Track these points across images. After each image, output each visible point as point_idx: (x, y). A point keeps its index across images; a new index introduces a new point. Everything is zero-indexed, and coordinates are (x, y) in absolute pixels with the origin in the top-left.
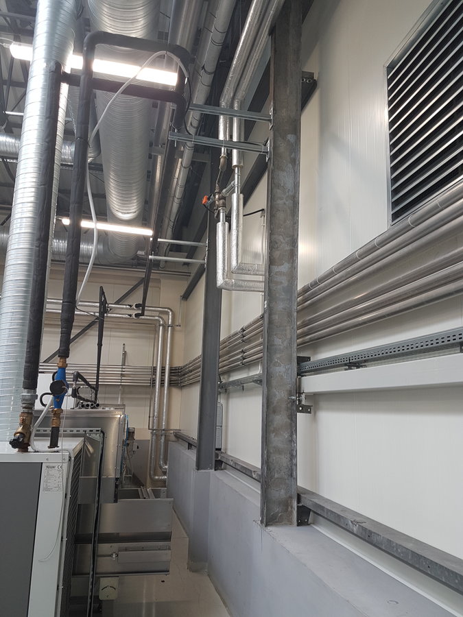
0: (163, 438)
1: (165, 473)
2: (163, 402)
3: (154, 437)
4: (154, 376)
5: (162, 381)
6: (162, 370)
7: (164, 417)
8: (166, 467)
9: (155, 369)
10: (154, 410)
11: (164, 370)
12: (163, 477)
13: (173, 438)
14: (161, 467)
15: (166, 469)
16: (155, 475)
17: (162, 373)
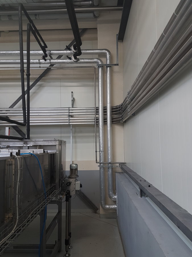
0: (110, 170)
1: (115, 202)
2: (107, 138)
3: (102, 170)
4: (97, 116)
5: (104, 119)
6: (104, 109)
7: (109, 152)
8: (116, 197)
9: (97, 109)
10: (100, 146)
11: (106, 109)
12: (113, 206)
13: (119, 170)
14: (110, 197)
15: (115, 199)
16: (106, 204)
17: (104, 112)
